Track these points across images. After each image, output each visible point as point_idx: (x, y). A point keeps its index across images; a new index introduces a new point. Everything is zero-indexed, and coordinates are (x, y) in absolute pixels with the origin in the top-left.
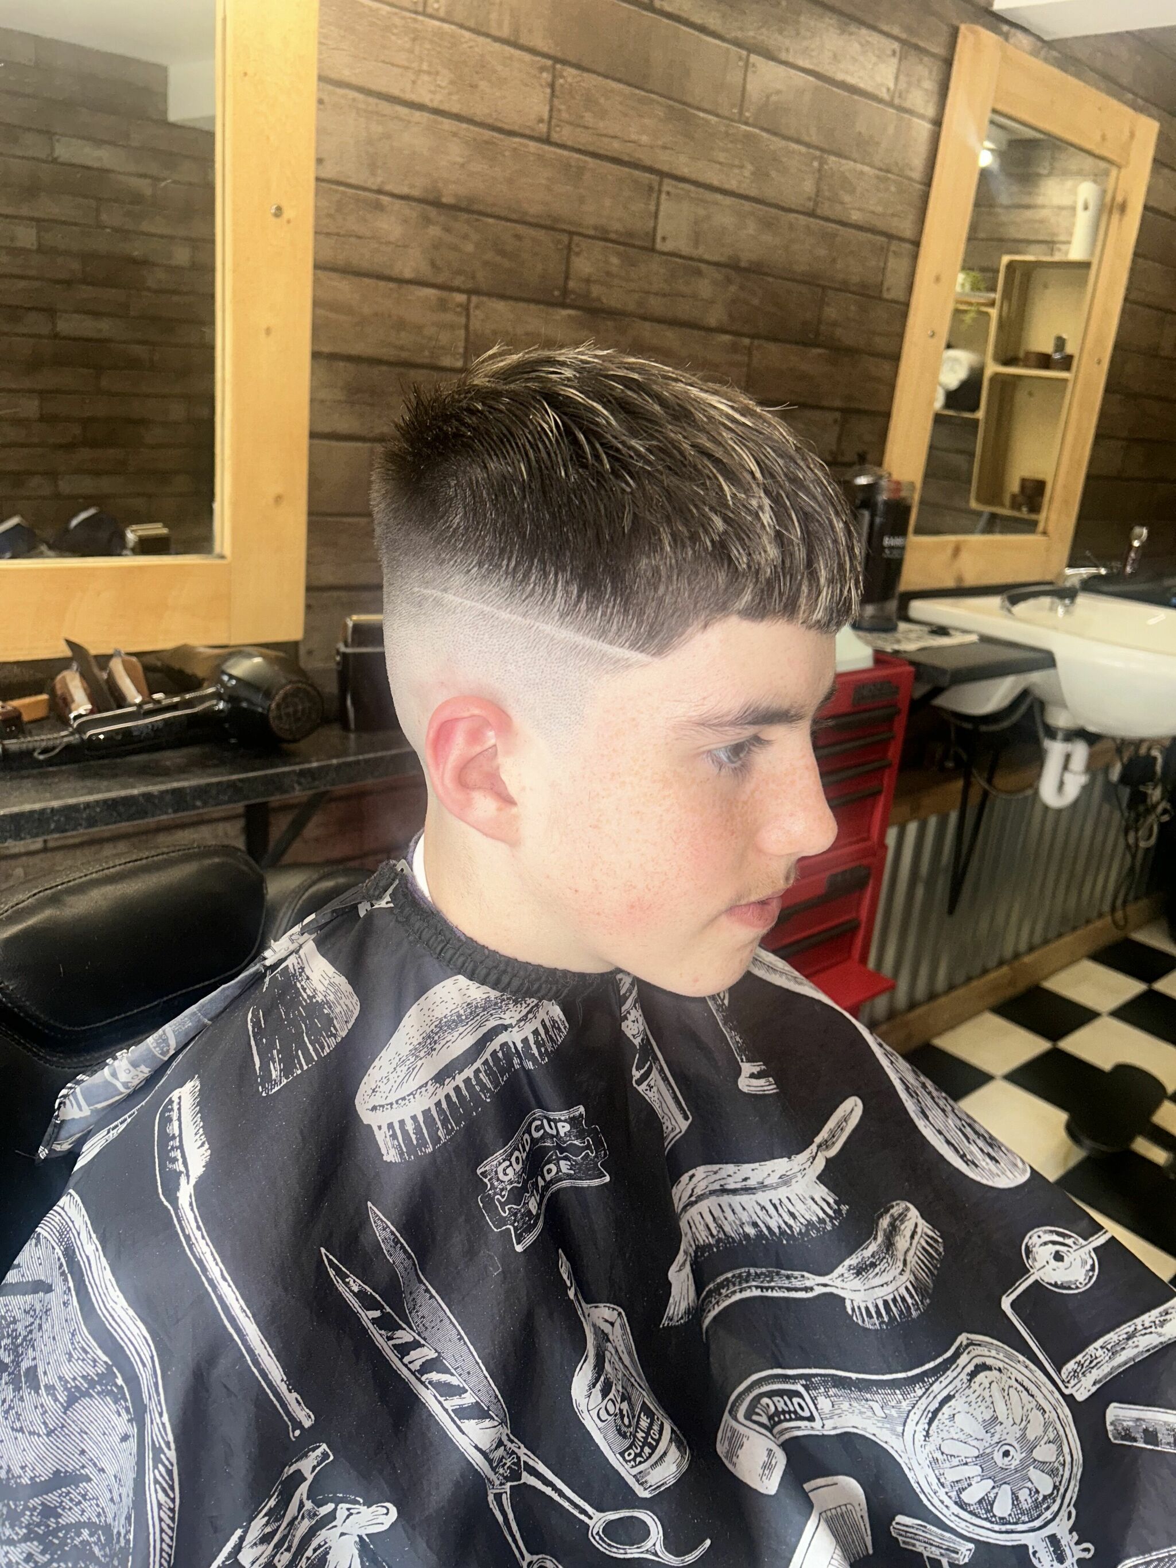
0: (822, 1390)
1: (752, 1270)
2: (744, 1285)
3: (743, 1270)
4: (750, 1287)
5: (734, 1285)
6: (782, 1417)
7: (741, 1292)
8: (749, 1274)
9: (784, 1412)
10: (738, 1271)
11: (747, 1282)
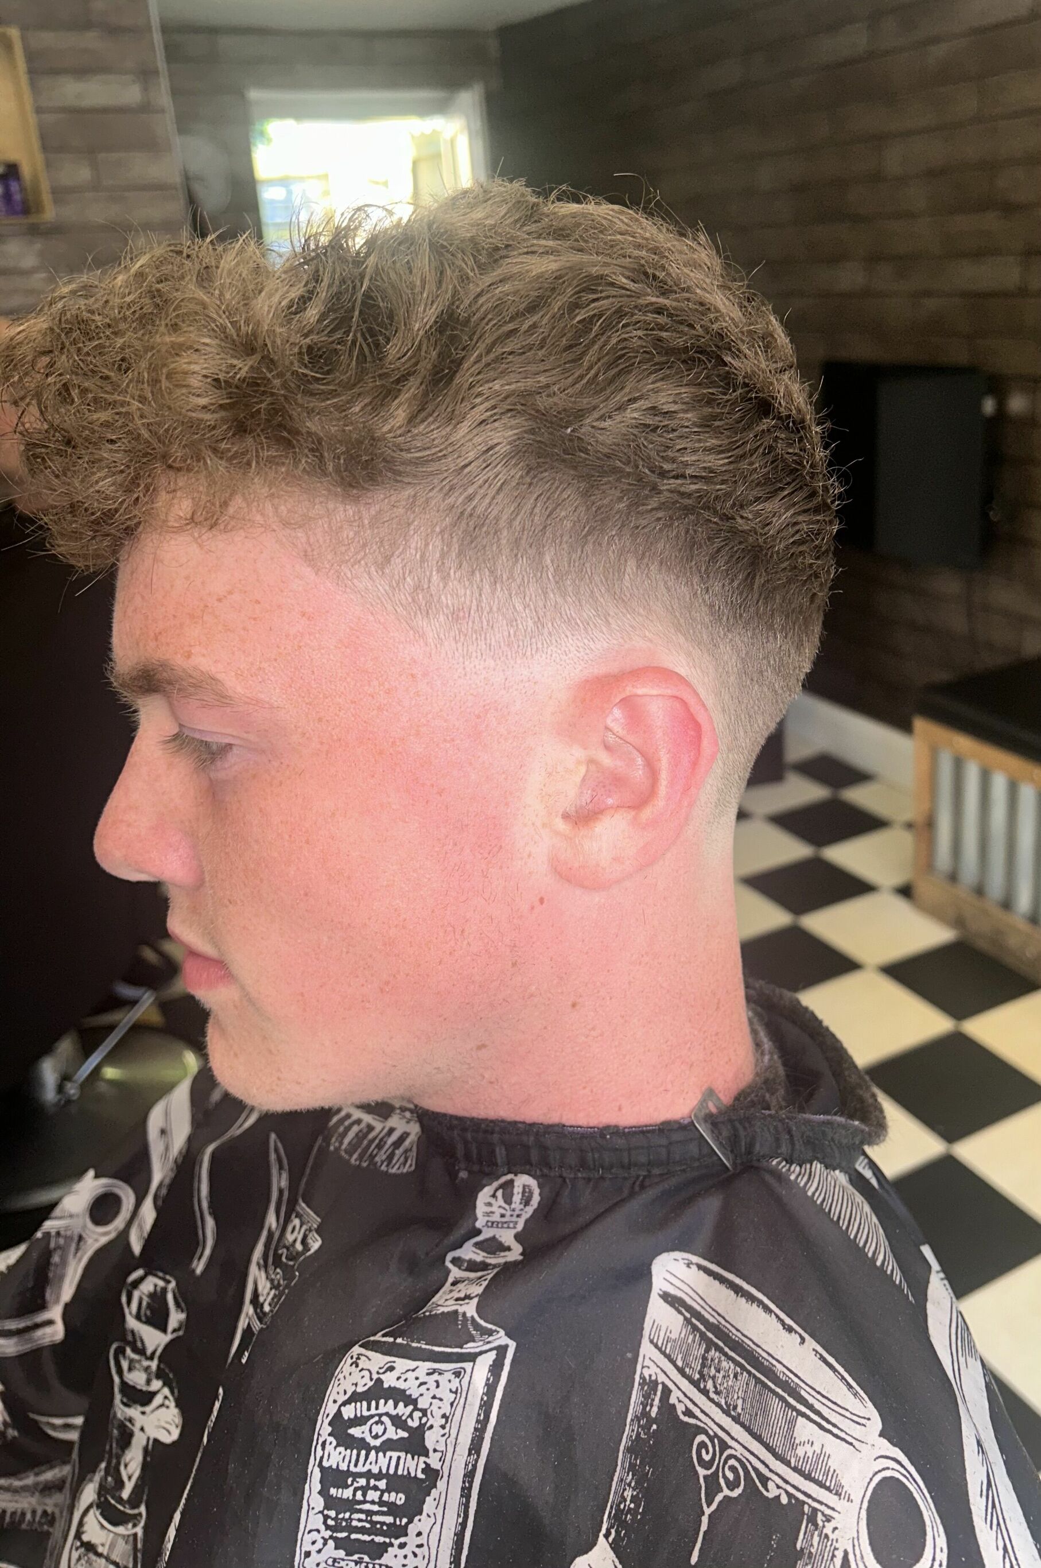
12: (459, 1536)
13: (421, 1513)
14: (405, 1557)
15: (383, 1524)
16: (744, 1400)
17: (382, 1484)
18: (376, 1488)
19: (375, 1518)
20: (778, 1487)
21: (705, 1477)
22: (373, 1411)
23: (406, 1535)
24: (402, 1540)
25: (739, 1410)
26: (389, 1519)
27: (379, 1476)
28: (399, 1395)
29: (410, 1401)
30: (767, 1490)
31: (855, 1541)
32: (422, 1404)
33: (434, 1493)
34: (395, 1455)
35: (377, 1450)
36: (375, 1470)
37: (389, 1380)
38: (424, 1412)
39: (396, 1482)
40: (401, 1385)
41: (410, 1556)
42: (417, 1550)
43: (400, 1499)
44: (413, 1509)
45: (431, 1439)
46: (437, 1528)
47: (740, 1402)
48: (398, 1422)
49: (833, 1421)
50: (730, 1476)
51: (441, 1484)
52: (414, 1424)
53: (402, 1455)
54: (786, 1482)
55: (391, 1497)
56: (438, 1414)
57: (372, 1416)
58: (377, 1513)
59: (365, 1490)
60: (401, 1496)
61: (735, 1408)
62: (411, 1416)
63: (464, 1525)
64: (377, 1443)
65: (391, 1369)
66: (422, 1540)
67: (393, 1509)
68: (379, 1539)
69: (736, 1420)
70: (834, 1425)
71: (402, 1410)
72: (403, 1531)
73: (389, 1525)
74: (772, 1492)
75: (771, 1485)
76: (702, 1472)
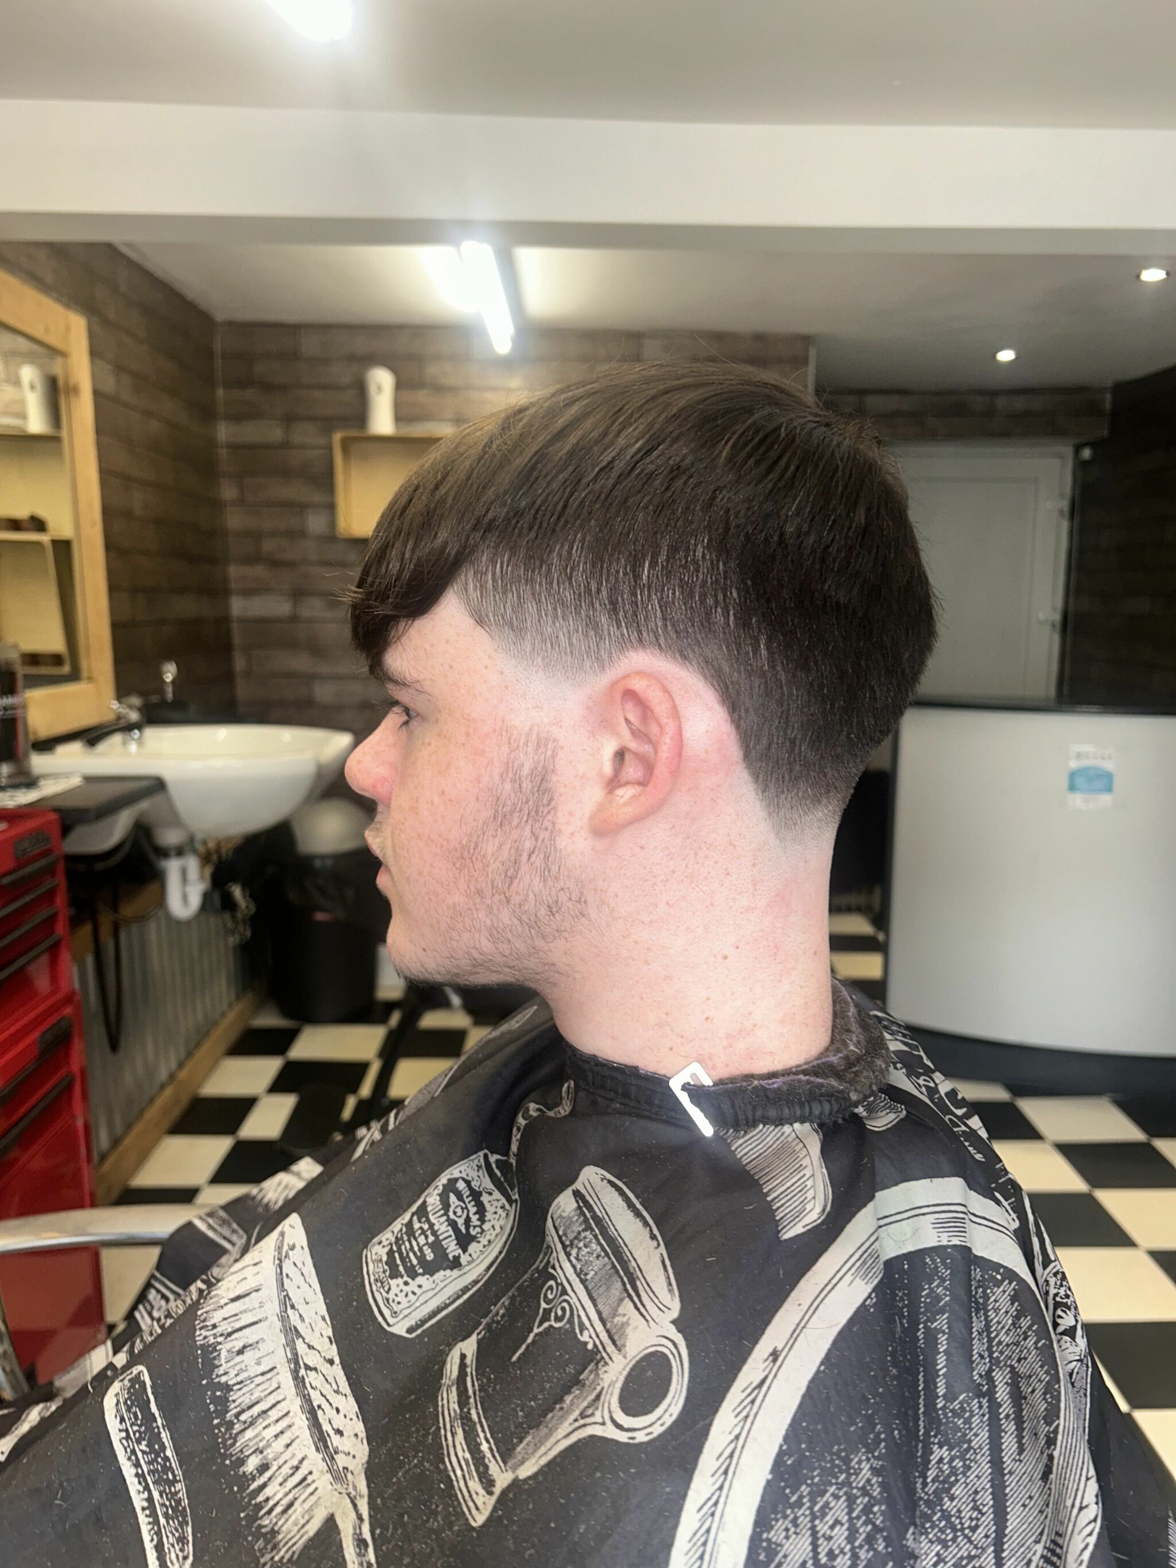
12: (439, 1310)
13: (432, 1275)
14: (401, 1291)
15: (410, 1261)
16: (596, 1273)
17: (431, 1239)
18: (427, 1237)
19: (411, 1255)
20: (591, 1337)
21: (545, 1309)
22: (467, 1201)
23: (413, 1279)
24: (409, 1280)
25: (588, 1277)
26: (415, 1262)
27: (434, 1233)
28: (481, 1211)
29: (482, 1220)
30: (581, 1335)
32: (486, 1227)
33: (448, 1272)
34: (451, 1232)
35: (448, 1220)
36: (436, 1228)
37: (485, 1198)
38: (483, 1231)
39: (437, 1246)
40: (487, 1205)
41: (404, 1294)
42: (410, 1294)
43: (430, 1256)
44: (430, 1269)
45: (473, 1247)
46: (431, 1294)
47: (592, 1273)
48: (468, 1220)
49: (645, 1303)
50: (560, 1313)
51: (456, 1273)
52: (473, 1232)
53: (453, 1237)
54: (598, 1336)
55: (427, 1251)
56: (488, 1237)
57: (464, 1202)
58: (415, 1254)
59: (424, 1232)
60: (432, 1255)
61: (586, 1274)
62: (475, 1227)
63: (447, 1306)
64: (452, 1216)
65: (490, 1194)
66: (418, 1291)
67: (421, 1259)
68: (401, 1268)
69: (583, 1282)
70: (644, 1306)
71: (474, 1219)
72: (413, 1275)
73: (412, 1265)
74: (585, 1338)
75: (586, 1333)
76: (543, 1305)
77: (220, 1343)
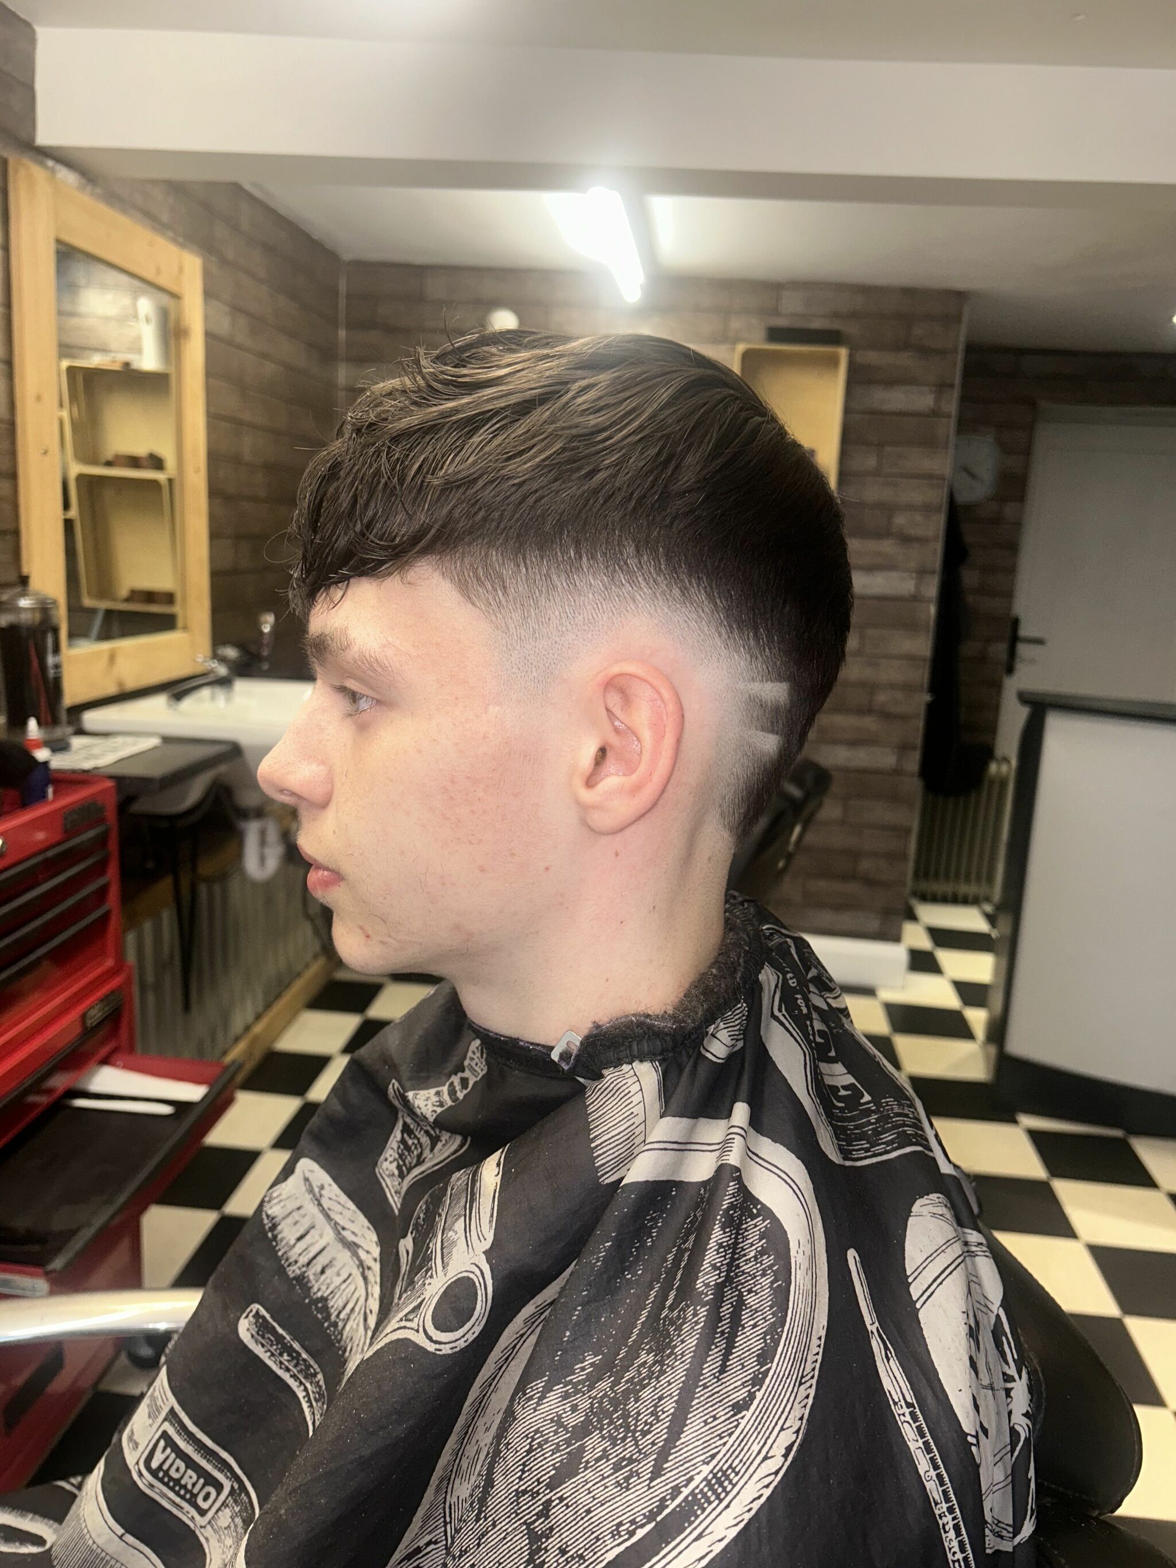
0: (237, 1509)
1: (320, 1376)
2: (300, 1377)
3: (316, 1366)
4: (301, 1383)
5: (295, 1366)
6: (177, 1488)
7: (291, 1376)
8: (315, 1375)
9: (185, 1487)
10: (312, 1362)
11: (306, 1378)
31: (432, 1297)
70: (470, 1232)
77: (305, 1272)
